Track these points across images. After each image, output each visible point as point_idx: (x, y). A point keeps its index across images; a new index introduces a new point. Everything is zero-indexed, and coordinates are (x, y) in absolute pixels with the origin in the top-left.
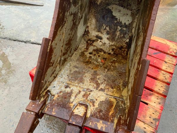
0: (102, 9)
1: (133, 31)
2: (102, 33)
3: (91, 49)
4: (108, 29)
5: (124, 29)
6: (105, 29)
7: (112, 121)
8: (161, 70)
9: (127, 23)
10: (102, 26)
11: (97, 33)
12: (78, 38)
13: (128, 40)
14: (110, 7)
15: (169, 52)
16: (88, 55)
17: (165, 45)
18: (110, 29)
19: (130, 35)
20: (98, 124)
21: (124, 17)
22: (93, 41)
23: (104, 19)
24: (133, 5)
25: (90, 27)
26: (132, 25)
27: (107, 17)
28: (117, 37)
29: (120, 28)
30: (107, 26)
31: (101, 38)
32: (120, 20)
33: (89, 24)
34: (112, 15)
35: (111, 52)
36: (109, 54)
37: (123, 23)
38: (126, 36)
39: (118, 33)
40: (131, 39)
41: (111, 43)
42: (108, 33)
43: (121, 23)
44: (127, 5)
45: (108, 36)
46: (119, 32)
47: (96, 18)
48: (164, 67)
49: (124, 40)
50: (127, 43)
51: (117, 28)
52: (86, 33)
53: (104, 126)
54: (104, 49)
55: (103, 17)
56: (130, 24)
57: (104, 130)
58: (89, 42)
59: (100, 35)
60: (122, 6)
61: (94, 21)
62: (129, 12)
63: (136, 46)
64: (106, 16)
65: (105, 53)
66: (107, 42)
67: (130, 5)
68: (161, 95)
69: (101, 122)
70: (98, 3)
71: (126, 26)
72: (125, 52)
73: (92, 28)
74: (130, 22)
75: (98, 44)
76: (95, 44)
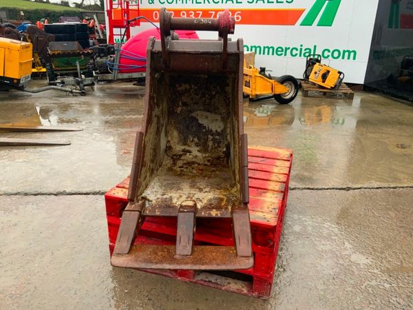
0: (184, 118)
1: (229, 137)
2: (189, 146)
3: (180, 163)
4: (196, 140)
5: (217, 137)
6: (193, 141)
7: (227, 208)
8: (273, 173)
9: (219, 130)
10: (188, 137)
11: (183, 147)
12: (162, 151)
13: (225, 149)
14: (194, 114)
15: (279, 158)
16: (179, 169)
17: (273, 152)
18: (199, 140)
19: (226, 143)
20: (212, 212)
21: (214, 124)
22: (181, 156)
23: (189, 130)
24: (221, 108)
25: (171, 142)
26: (226, 131)
27: (192, 127)
28: (210, 148)
29: (212, 137)
30: (194, 137)
31: (190, 152)
32: (210, 128)
33: (170, 139)
34: (198, 123)
35: (206, 163)
36: (206, 165)
37: (214, 130)
38: (221, 145)
39: (210, 144)
40: (228, 147)
41: (204, 155)
42: (197, 145)
43: (211, 131)
44: (215, 109)
45: (198, 148)
46: (211, 142)
47: (178, 130)
48: (276, 170)
49: (220, 149)
50: (224, 152)
51: (208, 138)
52: (169, 148)
53: (219, 213)
54: (198, 161)
55: (187, 127)
56: (222, 131)
57: (219, 215)
58: (174, 157)
59: (187, 148)
60: (208, 111)
61: (175, 133)
62: (219, 117)
63: (234, 147)
64: (190, 126)
65: (199, 164)
66: (199, 154)
67: (218, 109)
68: (282, 205)
69: (214, 210)
70: (178, 112)
71: (218, 134)
72: (225, 162)
73: (174, 143)
74: (222, 128)
75: (188, 157)
76: (183, 158)
